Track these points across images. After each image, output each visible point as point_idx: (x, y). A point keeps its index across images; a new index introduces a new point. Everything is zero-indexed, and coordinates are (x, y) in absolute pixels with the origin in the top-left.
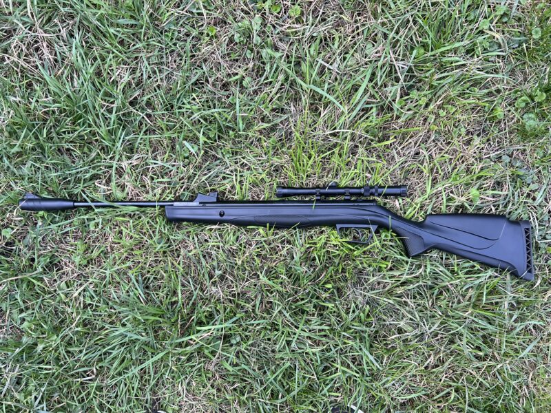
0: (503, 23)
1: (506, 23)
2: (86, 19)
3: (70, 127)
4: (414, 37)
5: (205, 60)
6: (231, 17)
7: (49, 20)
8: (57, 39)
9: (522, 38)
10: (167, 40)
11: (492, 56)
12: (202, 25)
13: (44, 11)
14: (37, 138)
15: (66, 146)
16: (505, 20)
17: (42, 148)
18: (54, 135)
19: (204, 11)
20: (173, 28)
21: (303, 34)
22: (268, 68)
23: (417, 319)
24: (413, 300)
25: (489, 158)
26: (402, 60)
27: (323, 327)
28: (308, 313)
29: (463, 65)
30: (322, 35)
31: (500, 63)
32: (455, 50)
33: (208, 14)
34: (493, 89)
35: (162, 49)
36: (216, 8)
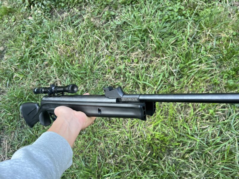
4: (178, 61)
5: (107, 80)
7: (61, 75)
9: (220, 55)
10: (96, 75)
11: (210, 62)
13: (60, 72)
20: (97, 72)
23: (197, 169)
24: (194, 161)
26: (175, 69)
27: (155, 175)
28: (149, 170)
29: (198, 67)
30: (146, 66)
31: (214, 64)
32: (195, 62)
33: (108, 66)
34: (213, 73)
35: (94, 78)
36: (111, 64)
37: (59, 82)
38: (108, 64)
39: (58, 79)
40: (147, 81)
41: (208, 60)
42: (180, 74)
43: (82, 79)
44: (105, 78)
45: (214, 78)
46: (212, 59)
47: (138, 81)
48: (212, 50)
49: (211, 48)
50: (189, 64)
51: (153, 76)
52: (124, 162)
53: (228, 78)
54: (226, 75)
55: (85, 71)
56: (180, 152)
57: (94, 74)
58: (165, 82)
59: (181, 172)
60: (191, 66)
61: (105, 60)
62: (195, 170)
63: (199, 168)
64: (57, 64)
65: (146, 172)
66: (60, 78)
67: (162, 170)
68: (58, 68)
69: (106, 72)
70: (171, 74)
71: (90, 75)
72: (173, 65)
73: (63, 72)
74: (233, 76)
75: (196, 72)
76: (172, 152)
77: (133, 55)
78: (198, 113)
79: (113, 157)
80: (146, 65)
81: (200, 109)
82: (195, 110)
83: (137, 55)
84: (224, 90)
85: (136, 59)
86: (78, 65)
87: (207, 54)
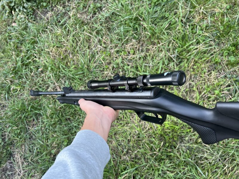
2: (69, 76)
4: (175, 45)
6: (112, 61)
7: (59, 79)
8: (61, 85)
9: (217, 31)
10: (94, 74)
11: (208, 41)
15: (68, 117)
18: (64, 115)
19: (103, 62)
20: (95, 70)
25: (221, 78)
26: (173, 54)
27: (171, 164)
28: (164, 160)
29: (197, 48)
30: (143, 56)
31: (212, 43)
32: (192, 44)
33: (105, 62)
34: (212, 52)
35: (93, 77)
36: (107, 60)
37: (58, 87)
38: (104, 60)
39: (56, 84)
40: (148, 71)
41: (205, 39)
42: (179, 59)
43: (81, 80)
44: (104, 75)
45: (215, 57)
46: (209, 37)
47: (138, 73)
48: (208, 28)
49: (206, 27)
50: (187, 47)
51: (152, 64)
52: (139, 156)
53: (229, 55)
54: (226, 52)
55: (82, 71)
56: (192, 138)
57: (92, 72)
58: (165, 70)
59: (197, 157)
60: (189, 49)
61: (101, 56)
62: (210, 153)
63: (213, 149)
64: (52, 69)
65: (162, 162)
66: (58, 83)
67: (178, 158)
68: (54, 72)
69: (104, 69)
70: (170, 60)
71: (88, 75)
72: (171, 51)
73: (60, 76)
74: (233, 52)
75: (195, 53)
76: (184, 138)
77: (128, 46)
78: (203, 96)
79: (127, 153)
80: (143, 54)
81: (205, 91)
82: (200, 93)
83: (132, 46)
84: (226, 68)
85: (132, 50)
86: (73, 66)
87: (204, 33)
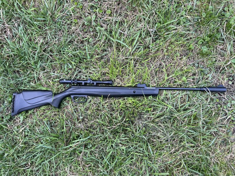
0: (191, 12)
1: (192, 12)
2: (25, 19)
3: (18, 61)
4: (156, 19)
5: (74, 33)
6: (83, 16)
7: (10, 20)
8: (13, 27)
9: (199, 17)
10: (58, 25)
11: (187, 25)
12: (72, 19)
13: (8, 16)
14: (5, 67)
15: (17, 69)
16: (191, 11)
17: (7, 71)
18: (12, 65)
19: (72, 14)
20: (60, 21)
21: (112, 21)
22: (99, 34)
23: (165, 132)
24: (163, 124)
25: (189, 65)
26: (152, 28)
27: (125, 138)
28: (120, 133)
29: (176, 29)
30: (120, 20)
31: (191, 28)
32: (172, 23)
33: (74, 15)
34: (189, 38)
36: (77, 13)
38: (73, 11)
39: (6, 25)
40: (122, 40)
41: (186, 22)
42: (156, 35)
46: (190, 21)
49: (191, 9)
50: (167, 25)
51: (127, 33)
52: (95, 126)
53: (203, 44)
54: (201, 41)
56: (151, 117)
57: (56, 23)
59: (150, 134)
61: (70, 6)
62: (163, 132)
63: (166, 130)
65: (117, 135)
67: (133, 133)
69: (72, 22)
70: (148, 33)
71: (51, 25)
72: (151, 24)
74: (207, 42)
76: (143, 116)
77: (106, 4)
79: (83, 121)
81: (174, 75)
82: (168, 75)
83: (110, 5)
84: (196, 57)
85: (109, 10)
87: (186, 15)
